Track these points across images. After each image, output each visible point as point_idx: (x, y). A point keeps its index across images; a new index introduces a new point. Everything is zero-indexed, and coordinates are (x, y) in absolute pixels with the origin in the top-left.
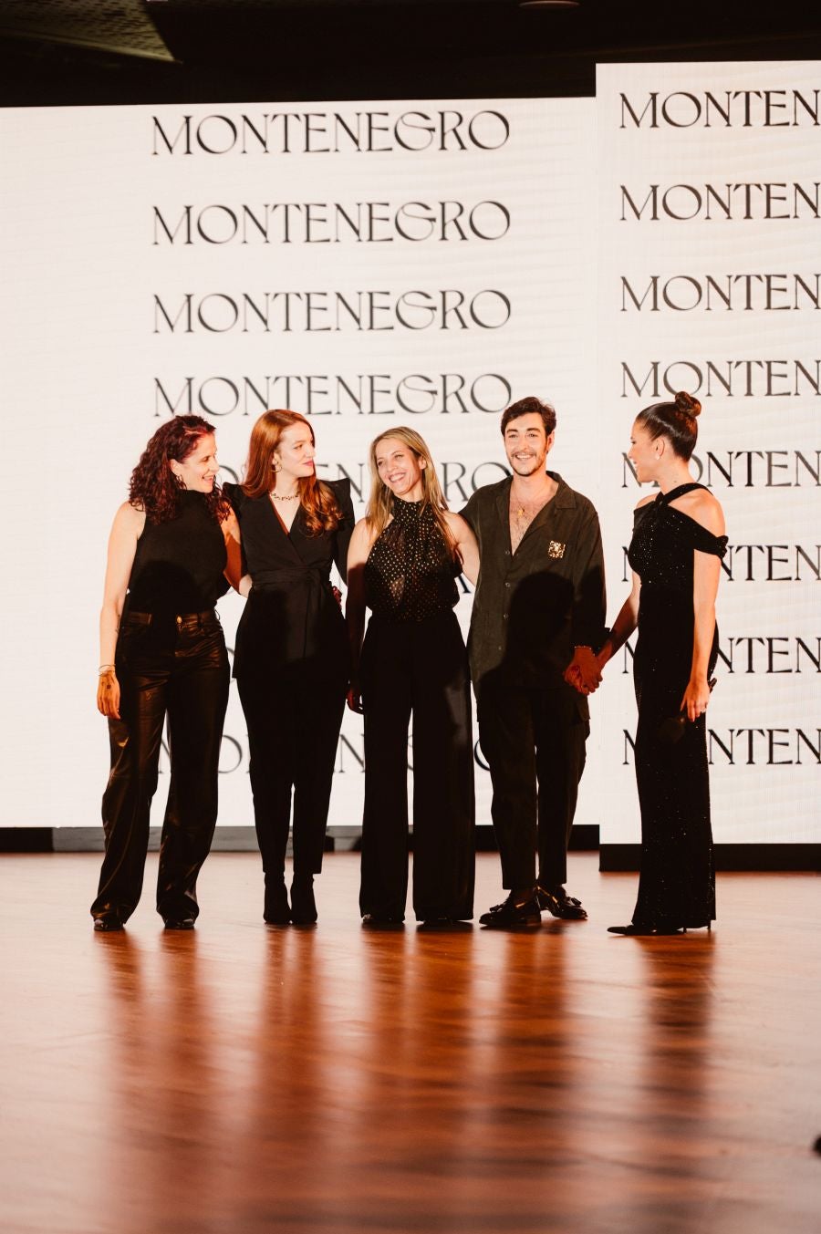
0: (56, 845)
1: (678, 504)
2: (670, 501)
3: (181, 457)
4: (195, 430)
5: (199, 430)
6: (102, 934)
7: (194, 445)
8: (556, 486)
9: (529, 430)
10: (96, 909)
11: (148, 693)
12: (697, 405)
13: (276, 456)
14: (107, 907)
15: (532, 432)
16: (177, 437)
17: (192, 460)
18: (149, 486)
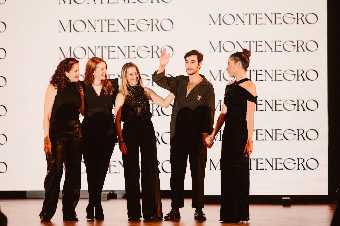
0: (27, 196)
1: (242, 85)
2: (239, 84)
3: (68, 70)
4: (72, 62)
5: (74, 62)
6: (43, 223)
7: (72, 67)
8: (202, 79)
9: (192, 61)
10: (41, 215)
11: (60, 146)
12: (250, 53)
13: (95, 72)
14: (45, 214)
15: (193, 62)
16: (67, 64)
17: (72, 72)
18: (59, 81)
